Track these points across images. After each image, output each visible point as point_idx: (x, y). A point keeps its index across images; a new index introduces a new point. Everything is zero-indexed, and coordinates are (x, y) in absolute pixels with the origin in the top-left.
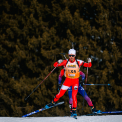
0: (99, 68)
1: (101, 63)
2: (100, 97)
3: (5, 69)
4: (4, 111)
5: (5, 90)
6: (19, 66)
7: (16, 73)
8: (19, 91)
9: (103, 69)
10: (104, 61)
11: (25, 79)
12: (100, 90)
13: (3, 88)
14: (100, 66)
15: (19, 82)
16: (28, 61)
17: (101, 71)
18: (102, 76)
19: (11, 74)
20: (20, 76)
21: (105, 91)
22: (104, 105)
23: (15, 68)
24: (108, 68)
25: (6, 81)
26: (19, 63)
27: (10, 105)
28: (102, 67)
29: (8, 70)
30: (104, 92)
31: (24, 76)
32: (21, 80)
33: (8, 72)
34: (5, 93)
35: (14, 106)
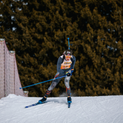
0: (114, 56)
1: (116, 52)
2: (115, 80)
3: (35, 57)
4: (34, 93)
5: (35, 75)
6: (47, 55)
7: (45, 61)
8: (47, 76)
9: (118, 57)
10: (118, 51)
11: (52, 66)
12: (115, 75)
13: (34, 74)
14: (115, 55)
15: (47, 68)
16: (54, 51)
17: (116, 59)
18: (117, 63)
19: (40, 62)
20: (48, 63)
21: (120, 75)
22: (119, 87)
23: (43, 56)
24: (122, 56)
25: (36, 68)
26: (47, 52)
27: (39, 88)
28: (117, 55)
29: (37, 58)
30: (118, 77)
31: (51, 63)
32: (49, 66)
33: (38, 60)
34: (35, 78)
35: (43, 88)
